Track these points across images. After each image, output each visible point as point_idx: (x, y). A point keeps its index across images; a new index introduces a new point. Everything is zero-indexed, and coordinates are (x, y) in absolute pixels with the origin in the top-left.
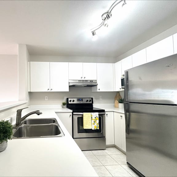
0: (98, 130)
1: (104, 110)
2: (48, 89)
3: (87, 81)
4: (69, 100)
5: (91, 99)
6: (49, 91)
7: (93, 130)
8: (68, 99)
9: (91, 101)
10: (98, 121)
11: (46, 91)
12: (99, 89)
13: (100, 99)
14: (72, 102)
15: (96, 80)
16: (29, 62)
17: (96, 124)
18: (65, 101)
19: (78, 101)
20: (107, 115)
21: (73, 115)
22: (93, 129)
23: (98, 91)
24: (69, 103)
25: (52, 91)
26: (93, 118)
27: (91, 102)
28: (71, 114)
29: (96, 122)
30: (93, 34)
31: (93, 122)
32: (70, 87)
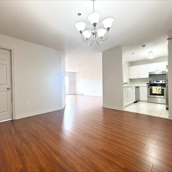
4: (151, 81)
6: (138, 78)
14: (152, 83)
16: (129, 67)
17: (159, 92)
18: (149, 82)
19: (156, 82)
21: (148, 87)
22: (157, 93)
24: (151, 83)
26: (158, 89)
31: (157, 90)
32: (149, 75)
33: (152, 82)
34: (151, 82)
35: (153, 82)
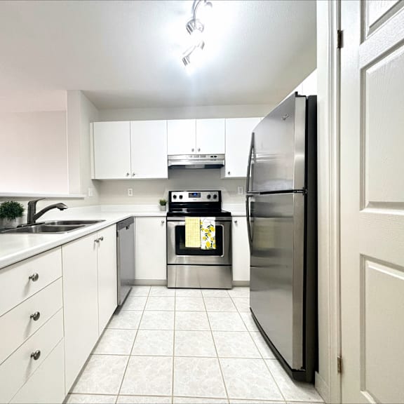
0: (213, 250)
1: (230, 213)
2: (128, 174)
3: (204, 156)
5: (217, 194)
6: (129, 177)
7: (203, 250)
8: (170, 193)
9: (218, 197)
10: (213, 234)
11: (125, 177)
12: (229, 173)
13: (239, 193)
14: (178, 200)
15: (224, 155)
16: (91, 124)
17: (209, 240)
19: (189, 197)
20: (236, 222)
21: (167, 221)
22: (203, 248)
23: (227, 176)
24: (173, 200)
25: (135, 177)
26: (205, 227)
27: (217, 200)
28: (165, 219)
29: (210, 235)
30: (185, 62)
31: (203, 235)
32: (170, 168)
33: (178, 194)
34: (175, 197)
35: (181, 197)
